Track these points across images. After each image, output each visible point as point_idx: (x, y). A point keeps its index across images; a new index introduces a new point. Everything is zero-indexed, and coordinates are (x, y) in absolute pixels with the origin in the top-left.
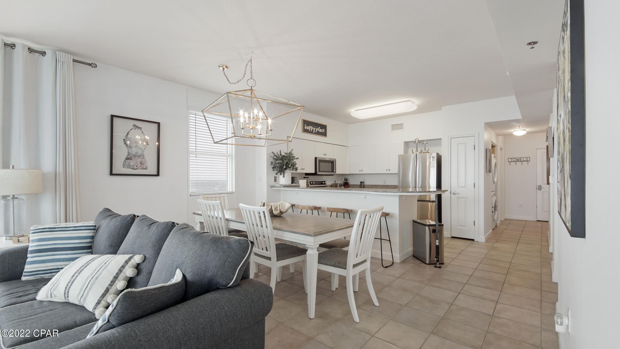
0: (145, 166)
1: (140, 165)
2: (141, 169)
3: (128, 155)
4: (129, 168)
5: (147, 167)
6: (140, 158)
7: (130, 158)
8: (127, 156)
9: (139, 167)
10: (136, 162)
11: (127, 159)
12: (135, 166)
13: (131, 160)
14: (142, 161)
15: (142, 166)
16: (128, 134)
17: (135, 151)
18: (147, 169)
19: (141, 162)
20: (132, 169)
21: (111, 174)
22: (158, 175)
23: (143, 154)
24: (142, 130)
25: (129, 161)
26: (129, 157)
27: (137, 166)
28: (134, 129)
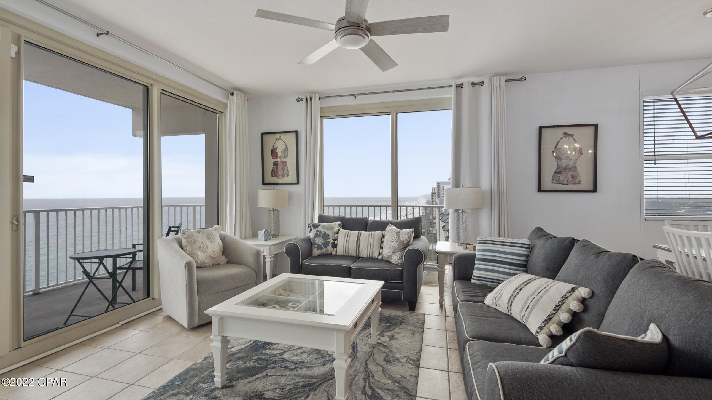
0: (577, 181)
1: (571, 179)
2: (573, 184)
3: (558, 168)
4: (558, 183)
5: (580, 181)
6: (572, 171)
7: (559, 172)
8: (556, 170)
9: (570, 182)
10: (566, 176)
11: (556, 173)
12: (566, 181)
13: (561, 175)
14: (574, 174)
15: (574, 181)
16: (557, 144)
17: (565, 163)
18: (580, 184)
19: (573, 176)
20: (563, 184)
21: (540, 190)
22: (595, 190)
23: (576, 166)
24: (573, 137)
25: (558, 175)
26: (559, 170)
27: (567, 181)
28: (564, 138)
